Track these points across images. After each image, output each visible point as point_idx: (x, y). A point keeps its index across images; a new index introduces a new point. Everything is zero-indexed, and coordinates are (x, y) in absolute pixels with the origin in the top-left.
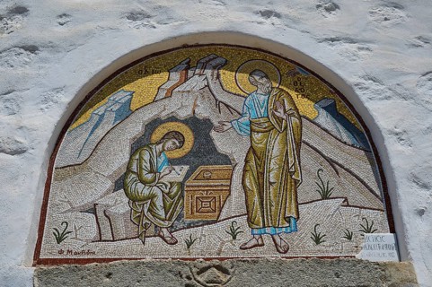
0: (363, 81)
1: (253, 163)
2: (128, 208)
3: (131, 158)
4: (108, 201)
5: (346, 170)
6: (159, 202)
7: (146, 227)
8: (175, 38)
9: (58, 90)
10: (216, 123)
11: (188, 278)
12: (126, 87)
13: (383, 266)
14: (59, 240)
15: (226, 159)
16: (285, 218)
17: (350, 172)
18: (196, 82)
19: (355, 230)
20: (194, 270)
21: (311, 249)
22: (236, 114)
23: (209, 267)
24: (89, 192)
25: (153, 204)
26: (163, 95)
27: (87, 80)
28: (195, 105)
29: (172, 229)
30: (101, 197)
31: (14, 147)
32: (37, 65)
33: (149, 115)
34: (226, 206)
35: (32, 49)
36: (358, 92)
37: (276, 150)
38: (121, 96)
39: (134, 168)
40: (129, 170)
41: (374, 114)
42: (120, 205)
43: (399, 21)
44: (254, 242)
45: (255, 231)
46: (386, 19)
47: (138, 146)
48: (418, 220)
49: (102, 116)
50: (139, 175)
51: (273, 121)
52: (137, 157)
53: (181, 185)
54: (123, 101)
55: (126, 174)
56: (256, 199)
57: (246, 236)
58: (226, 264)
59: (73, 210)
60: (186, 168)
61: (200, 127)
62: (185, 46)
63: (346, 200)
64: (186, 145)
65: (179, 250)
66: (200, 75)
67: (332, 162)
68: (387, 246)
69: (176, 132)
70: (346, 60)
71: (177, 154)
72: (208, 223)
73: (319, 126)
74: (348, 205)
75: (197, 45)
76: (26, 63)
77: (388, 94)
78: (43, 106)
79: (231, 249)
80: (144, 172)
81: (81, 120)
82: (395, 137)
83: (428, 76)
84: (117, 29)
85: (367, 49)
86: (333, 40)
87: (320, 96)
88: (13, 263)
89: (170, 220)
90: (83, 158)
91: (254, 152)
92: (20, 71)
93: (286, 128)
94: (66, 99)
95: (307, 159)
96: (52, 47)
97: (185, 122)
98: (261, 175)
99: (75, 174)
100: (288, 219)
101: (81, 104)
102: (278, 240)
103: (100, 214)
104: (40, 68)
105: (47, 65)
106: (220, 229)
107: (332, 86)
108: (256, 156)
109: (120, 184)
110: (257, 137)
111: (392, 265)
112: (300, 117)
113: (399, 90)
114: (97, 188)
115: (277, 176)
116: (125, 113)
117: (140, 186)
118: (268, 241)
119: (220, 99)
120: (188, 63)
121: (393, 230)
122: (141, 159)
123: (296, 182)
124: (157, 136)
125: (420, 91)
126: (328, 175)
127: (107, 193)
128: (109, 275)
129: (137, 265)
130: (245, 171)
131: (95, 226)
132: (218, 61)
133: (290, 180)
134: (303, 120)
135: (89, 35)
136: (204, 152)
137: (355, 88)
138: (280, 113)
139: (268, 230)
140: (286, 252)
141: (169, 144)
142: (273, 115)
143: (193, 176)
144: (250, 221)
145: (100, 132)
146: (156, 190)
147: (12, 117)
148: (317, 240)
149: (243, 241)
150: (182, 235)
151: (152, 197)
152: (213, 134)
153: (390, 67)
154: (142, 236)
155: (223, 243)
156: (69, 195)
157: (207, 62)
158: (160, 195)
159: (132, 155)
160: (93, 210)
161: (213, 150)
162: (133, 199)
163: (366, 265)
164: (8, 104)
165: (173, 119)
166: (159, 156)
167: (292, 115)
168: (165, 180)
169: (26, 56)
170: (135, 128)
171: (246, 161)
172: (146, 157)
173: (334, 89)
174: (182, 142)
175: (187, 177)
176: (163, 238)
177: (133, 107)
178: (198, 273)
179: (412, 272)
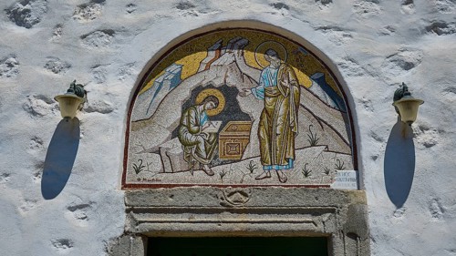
0: (344, 61)
1: (265, 119)
2: (181, 151)
3: (182, 116)
4: (168, 145)
5: (329, 126)
6: (202, 147)
7: (193, 163)
8: (212, 24)
9: (130, 65)
10: (240, 90)
11: (222, 199)
12: (177, 62)
13: (347, 193)
14: (137, 172)
15: (247, 117)
16: (285, 159)
17: (332, 128)
18: (227, 58)
19: (332, 168)
20: (226, 194)
21: (302, 180)
22: (254, 83)
23: (235, 192)
24: (155, 139)
25: (198, 148)
26: (203, 67)
27: (150, 58)
28: (226, 76)
29: (211, 165)
30: (164, 142)
31: (104, 108)
32: (114, 45)
33: (194, 83)
34: (247, 150)
35: (110, 33)
36: (341, 70)
37: (282, 110)
38: (174, 68)
39: (185, 122)
40: (181, 124)
41: (350, 86)
42: (176, 148)
43: (374, 13)
44: (264, 175)
45: (266, 168)
46: (365, 12)
47: (187, 106)
48: (373, 163)
49: (161, 84)
50: (188, 127)
51: (281, 89)
52: (187, 114)
53: (217, 134)
54: (175, 72)
55: (179, 127)
56: (267, 145)
57: (259, 171)
58: (246, 190)
59: (145, 151)
60: (220, 122)
61: (230, 92)
62: (219, 30)
63: (327, 147)
64: (219, 106)
65: (216, 180)
66: (230, 53)
67: (319, 120)
68: (352, 180)
69: (213, 97)
70: (334, 45)
71: (214, 112)
72: (235, 162)
73: (312, 93)
74: (328, 151)
75: (228, 29)
76: (107, 43)
77: (361, 72)
78: (121, 77)
79: (249, 179)
80: (192, 126)
81: (147, 87)
82: (363, 105)
83: (391, 58)
84: (170, 17)
85: (350, 36)
86: (325, 28)
87: (315, 70)
88: (111, 188)
89: (209, 159)
90: (150, 115)
91: (267, 112)
92: (102, 50)
93: (289, 94)
94: (137, 72)
95: (303, 117)
96: (124, 31)
97: (219, 89)
98: (271, 128)
99: (146, 126)
100: (287, 160)
101: (146, 74)
102: (280, 174)
103: (163, 154)
104: (117, 48)
105: (121, 46)
106: (243, 165)
107: (323, 63)
108: (268, 114)
109: (176, 133)
110: (269, 100)
111: (352, 192)
112: (299, 86)
113: (369, 69)
114: (161, 137)
115: (281, 130)
116: (177, 81)
117: (189, 135)
118: (274, 174)
119: (244, 72)
120: (221, 43)
121: (356, 168)
122: (189, 115)
123: (294, 133)
124: (199, 99)
125: (383, 70)
126: (316, 130)
127: (167, 140)
128: (172, 196)
129: (190, 190)
130: (260, 125)
131: (160, 163)
132: (243, 41)
133: (290, 133)
134: (302, 88)
135: (150, 22)
136: (232, 112)
137: (339, 66)
138: (286, 83)
139: (274, 167)
140: (285, 182)
141: (208, 105)
142: (281, 84)
143: (225, 129)
144: (263, 161)
145: (160, 96)
146: (200, 139)
147: (101, 85)
148: (306, 174)
149: (257, 174)
150: (218, 170)
151: (197, 143)
152: (239, 98)
153: (363, 51)
154: (191, 170)
155: (244, 175)
156: (142, 141)
157: (235, 42)
158: (203, 142)
159: (183, 113)
160: (159, 152)
161: (238, 110)
162: (185, 144)
163: (336, 192)
164: (97, 75)
165: (210, 86)
166: (201, 114)
167: (294, 84)
168: (206, 131)
169: (106, 38)
170: (184, 93)
171: (261, 118)
172: (193, 115)
173: (325, 65)
174: (217, 104)
175: (220, 129)
176: (205, 171)
177: (183, 77)
178: (228, 196)
179: (364, 197)
